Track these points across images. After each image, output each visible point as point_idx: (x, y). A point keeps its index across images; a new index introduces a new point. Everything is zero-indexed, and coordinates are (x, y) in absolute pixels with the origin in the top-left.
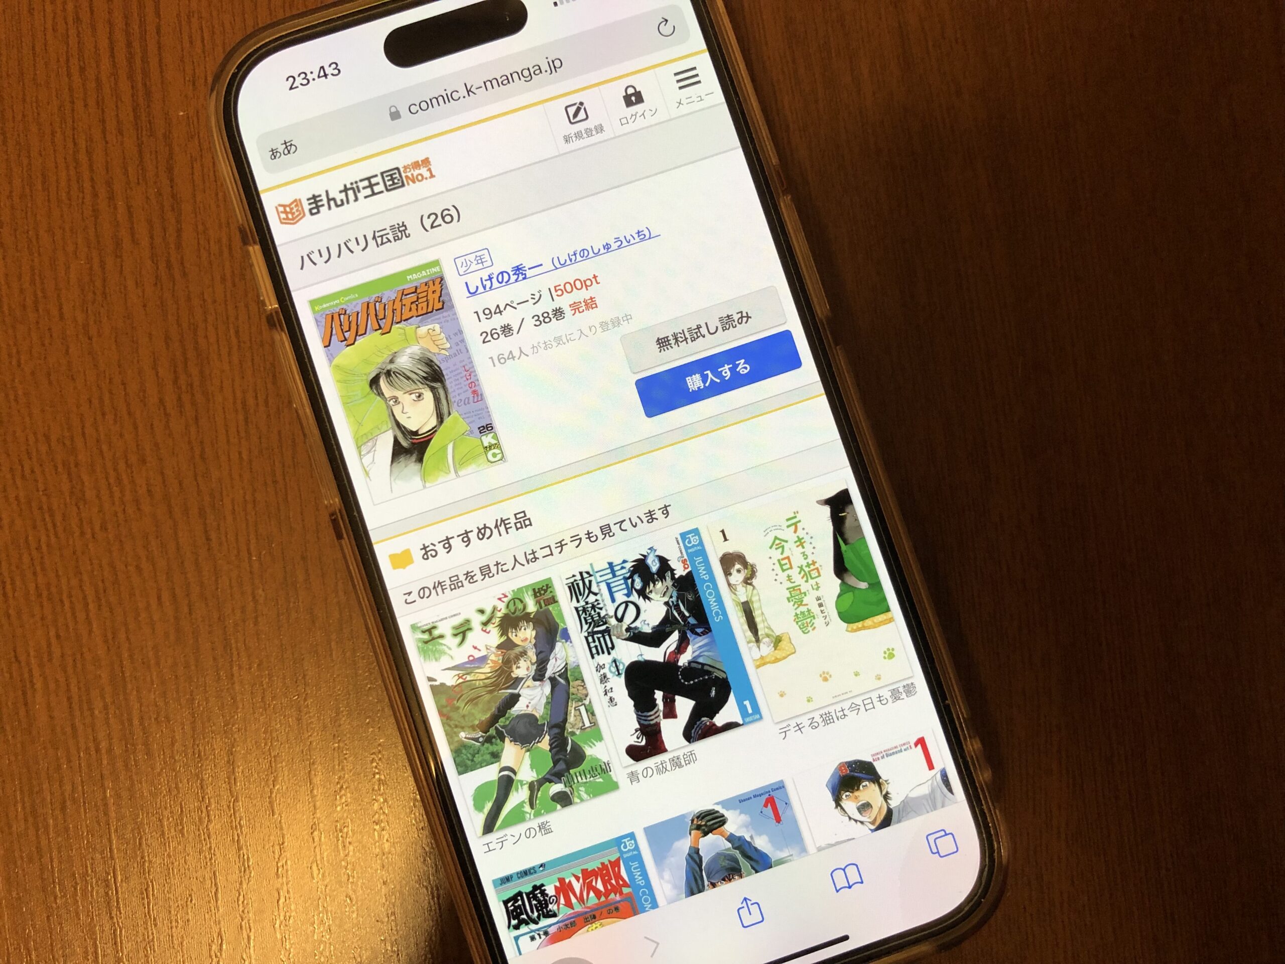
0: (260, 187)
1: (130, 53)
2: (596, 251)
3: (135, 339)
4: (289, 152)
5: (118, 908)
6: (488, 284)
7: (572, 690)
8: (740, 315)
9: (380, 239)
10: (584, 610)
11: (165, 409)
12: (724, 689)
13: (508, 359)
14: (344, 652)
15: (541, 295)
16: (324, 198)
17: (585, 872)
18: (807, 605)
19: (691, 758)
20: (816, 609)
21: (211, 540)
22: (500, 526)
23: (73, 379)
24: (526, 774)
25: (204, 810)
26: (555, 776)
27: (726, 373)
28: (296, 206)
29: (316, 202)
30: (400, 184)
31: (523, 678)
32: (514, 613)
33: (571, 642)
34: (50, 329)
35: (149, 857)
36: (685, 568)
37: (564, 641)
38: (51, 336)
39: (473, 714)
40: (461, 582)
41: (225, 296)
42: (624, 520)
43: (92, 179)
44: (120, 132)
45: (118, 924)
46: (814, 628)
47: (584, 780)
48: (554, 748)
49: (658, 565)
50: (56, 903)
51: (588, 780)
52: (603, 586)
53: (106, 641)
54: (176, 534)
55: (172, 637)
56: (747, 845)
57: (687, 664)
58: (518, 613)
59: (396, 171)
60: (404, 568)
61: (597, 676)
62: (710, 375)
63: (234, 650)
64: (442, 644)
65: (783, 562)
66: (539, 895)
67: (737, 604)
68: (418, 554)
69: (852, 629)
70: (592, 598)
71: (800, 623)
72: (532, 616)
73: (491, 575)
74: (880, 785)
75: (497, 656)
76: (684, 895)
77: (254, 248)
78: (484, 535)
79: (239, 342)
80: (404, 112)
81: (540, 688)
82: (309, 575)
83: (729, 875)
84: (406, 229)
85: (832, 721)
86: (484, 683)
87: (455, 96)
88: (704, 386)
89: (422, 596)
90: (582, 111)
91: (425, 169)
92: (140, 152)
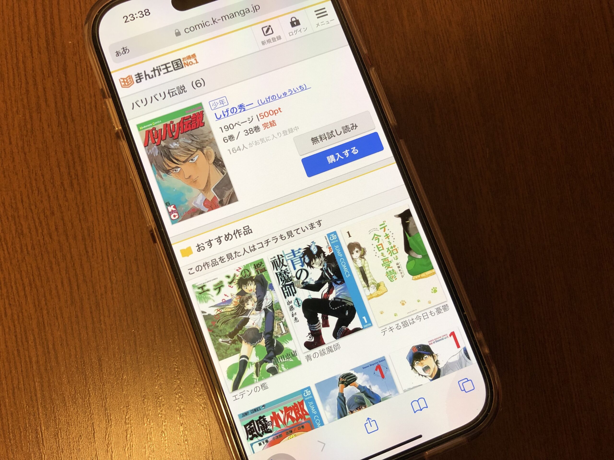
0: (111, 70)
1: (44, 14)
2: (279, 96)
3: (48, 153)
4: (125, 53)
5: (43, 444)
6: (226, 114)
7: (275, 315)
8: (352, 125)
9: (171, 93)
10: (280, 274)
11: (64, 187)
12: (352, 311)
13: (238, 150)
14: (157, 306)
15: (253, 119)
16: (143, 74)
17: (285, 408)
18: (392, 267)
19: (337, 347)
20: (396, 270)
21: (88, 252)
22: (236, 233)
23: (17, 174)
24: (254, 359)
25: (87, 390)
26: (269, 359)
27: (346, 154)
28: (129, 79)
29: (139, 77)
30: (181, 67)
31: (250, 310)
32: (245, 277)
33: (274, 291)
34: (4, 150)
35: (58, 416)
36: (330, 251)
37: (271, 290)
38: (5, 153)
39: (225, 329)
40: (217, 262)
41: (94, 130)
42: (299, 229)
43: (25, 75)
44: (40, 52)
45: (43, 453)
46: (396, 279)
47: (284, 361)
48: (268, 344)
49: (317, 250)
50: (11, 443)
51: (285, 360)
52: (290, 262)
53: (35, 306)
54: (70, 250)
55: (69, 303)
56: (368, 391)
57: (333, 299)
58: (247, 277)
59: (179, 61)
60: (188, 256)
61: (288, 307)
62: (339, 155)
63: (101, 308)
64: (208, 294)
65: (379, 246)
66: (263, 421)
67: (357, 268)
68: (195, 249)
69: (415, 278)
70: (284, 268)
71: (389, 277)
72: (254, 278)
73: (232, 258)
74: (433, 357)
75: (237, 299)
76: (337, 418)
77: (108, 100)
78: (228, 238)
79: (101, 153)
80: (182, 32)
81: (259, 315)
82: (139, 268)
83: (360, 406)
84: (185, 88)
85: (407, 325)
86: (230, 313)
87: (207, 24)
88: (336, 161)
89: (197, 270)
90: (270, 30)
91: (193, 59)
92: (50, 62)
